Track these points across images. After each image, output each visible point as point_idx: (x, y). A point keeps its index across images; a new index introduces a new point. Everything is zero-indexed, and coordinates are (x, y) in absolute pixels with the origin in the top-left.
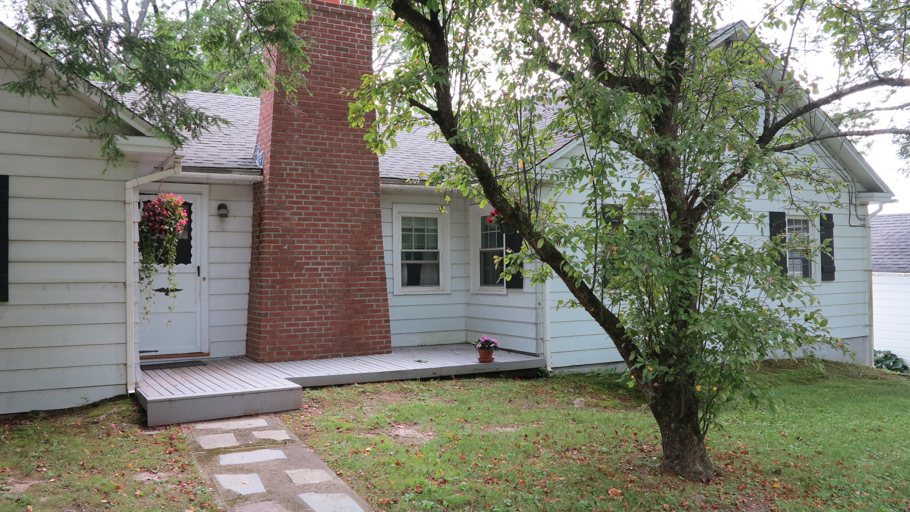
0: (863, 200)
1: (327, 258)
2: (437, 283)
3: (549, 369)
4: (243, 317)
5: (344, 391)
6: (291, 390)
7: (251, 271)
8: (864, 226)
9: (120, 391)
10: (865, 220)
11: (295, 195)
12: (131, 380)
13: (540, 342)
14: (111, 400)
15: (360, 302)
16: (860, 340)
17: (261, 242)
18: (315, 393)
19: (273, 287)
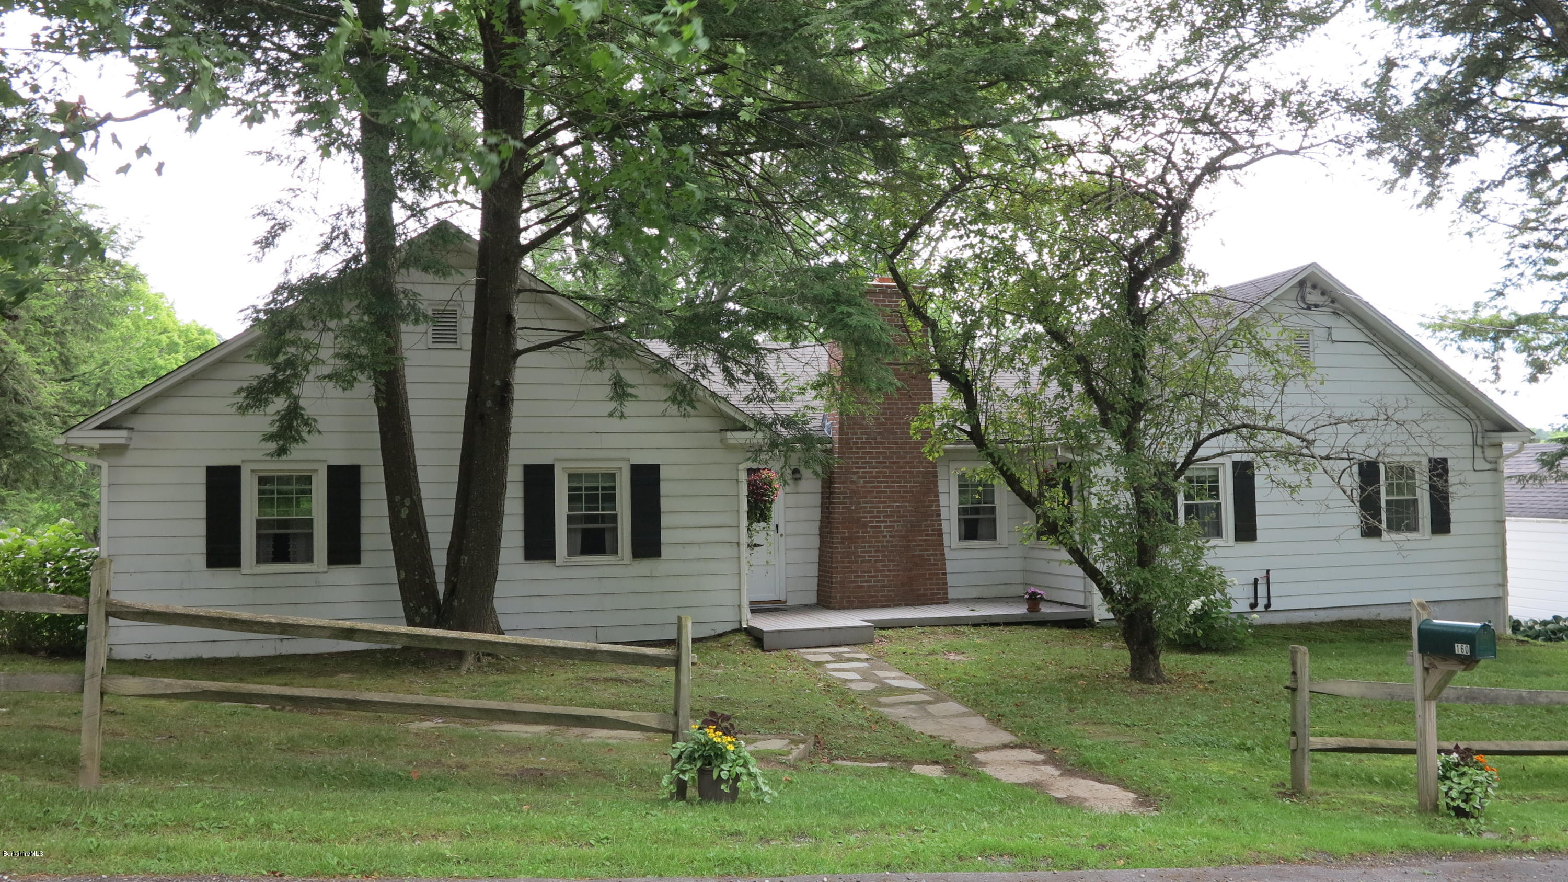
0: (1496, 441)
1: (888, 517)
2: (995, 538)
3: (1097, 620)
4: (814, 570)
5: (906, 631)
6: (866, 627)
7: (821, 528)
8: (1495, 470)
9: (736, 626)
10: (1496, 462)
11: (860, 461)
12: (744, 618)
13: (1088, 595)
14: (731, 632)
15: (919, 556)
16: (1492, 601)
17: (831, 503)
18: (884, 632)
19: (842, 543)
